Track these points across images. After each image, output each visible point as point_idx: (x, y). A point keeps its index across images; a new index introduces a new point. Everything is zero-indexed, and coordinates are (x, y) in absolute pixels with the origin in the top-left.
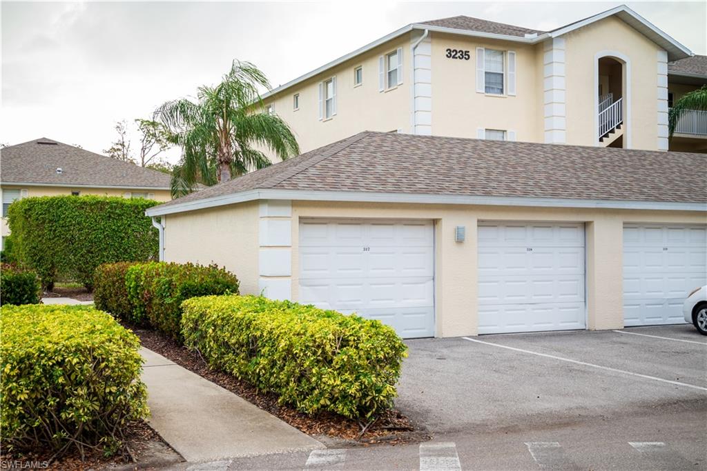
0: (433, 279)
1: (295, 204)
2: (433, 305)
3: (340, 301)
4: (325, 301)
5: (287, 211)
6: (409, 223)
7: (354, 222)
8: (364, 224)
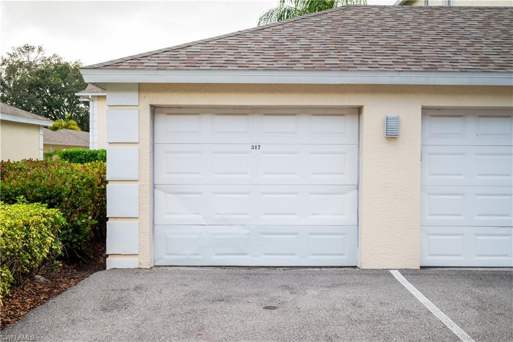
0: (358, 188)
1: (142, 88)
2: (356, 224)
3: (217, 214)
4: (198, 214)
5: (132, 98)
6: (322, 112)
7: (238, 111)
8: (252, 113)
